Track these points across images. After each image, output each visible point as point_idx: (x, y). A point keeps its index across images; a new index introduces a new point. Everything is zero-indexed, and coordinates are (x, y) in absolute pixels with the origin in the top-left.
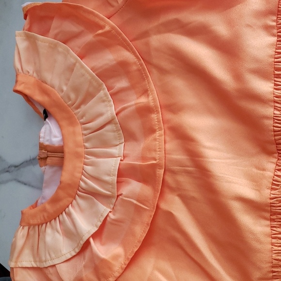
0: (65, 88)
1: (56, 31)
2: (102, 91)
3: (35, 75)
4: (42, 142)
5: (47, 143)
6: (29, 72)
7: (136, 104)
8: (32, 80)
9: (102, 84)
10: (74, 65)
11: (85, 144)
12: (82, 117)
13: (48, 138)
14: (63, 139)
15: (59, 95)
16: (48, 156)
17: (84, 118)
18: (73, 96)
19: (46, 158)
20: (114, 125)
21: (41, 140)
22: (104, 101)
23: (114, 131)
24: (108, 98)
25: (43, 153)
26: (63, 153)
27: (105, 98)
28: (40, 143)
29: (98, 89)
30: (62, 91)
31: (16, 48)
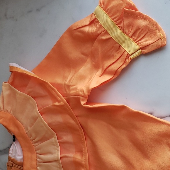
0: (29, 128)
1: (30, 90)
2: (53, 138)
3: (11, 113)
4: (10, 156)
5: (13, 158)
6: (8, 111)
7: (74, 158)
8: (9, 116)
9: (55, 134)
10: (37, 118)
11: (37, 167)
12: (38, 149)
13: (14, 155)
14: (24, 158)
15: (25, 131)
16: (13, 166)
17: (39, 150)
18: (34, 135)
19: (11, 167)
20: (58, 164)
21: (10, 155)
22: (54, 145)
23: (57, 167)
24: (57, 144)
25: (10, 163)
26: (23, 167)
27: (55, 143)
28: (9, 157)
29: (51, 136)
30: (27, 129)
31: (2, 93)
